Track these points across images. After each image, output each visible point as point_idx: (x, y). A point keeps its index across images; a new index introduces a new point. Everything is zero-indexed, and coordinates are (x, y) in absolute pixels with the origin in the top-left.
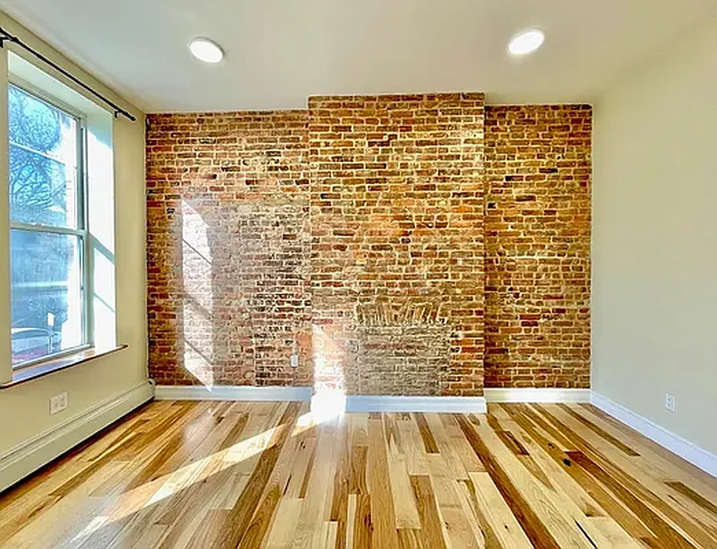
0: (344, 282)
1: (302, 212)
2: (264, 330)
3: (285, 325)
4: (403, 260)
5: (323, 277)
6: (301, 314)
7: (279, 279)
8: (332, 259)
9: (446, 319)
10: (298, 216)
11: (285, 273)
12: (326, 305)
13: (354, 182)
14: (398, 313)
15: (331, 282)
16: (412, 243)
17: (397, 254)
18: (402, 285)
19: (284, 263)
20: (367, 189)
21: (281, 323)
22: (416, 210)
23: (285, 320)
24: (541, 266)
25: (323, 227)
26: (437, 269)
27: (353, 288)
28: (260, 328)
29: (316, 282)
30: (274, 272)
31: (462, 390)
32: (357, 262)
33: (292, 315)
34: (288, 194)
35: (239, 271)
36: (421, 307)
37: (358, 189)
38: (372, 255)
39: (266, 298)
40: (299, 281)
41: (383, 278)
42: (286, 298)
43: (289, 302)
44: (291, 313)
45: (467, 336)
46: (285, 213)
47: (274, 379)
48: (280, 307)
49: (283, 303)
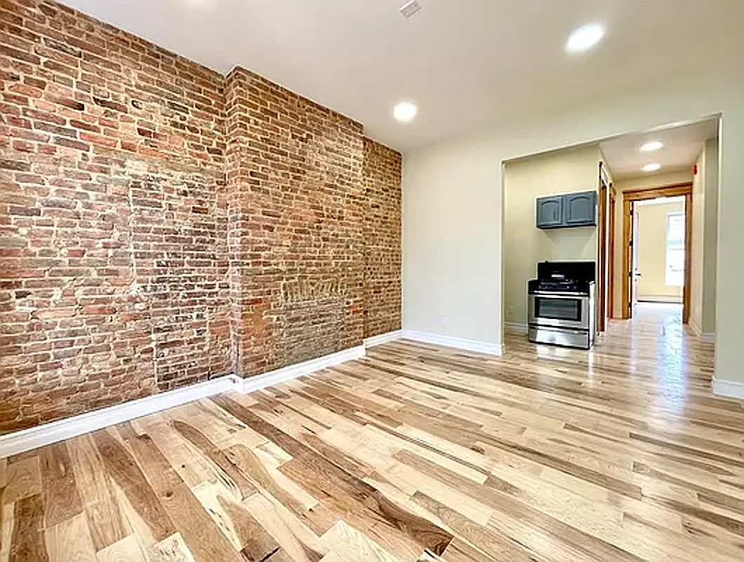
0: (272, 261)
1: (215, 184)
2: (169, 321)
3: (197, 313)
4: (317, 243)
5: (253, 256)
6: (216, 298)
7: (188, 258)
8: (261, 239)
9: (344, 291)
10: (211, 189)
11: (195, 253)
12: (256, 284)
13: (280, 167)
14: (313, 288)
15: (260, 262)
16: (324, 230)
17: (314, 237)
18: (318, 265)
19: (194, 240)
20: (291, 177)
21: (191, 311)
22: (325, 204)
23: (195, 307)
24: (382, 253)
25: (252, 205)
26: (338, 252)
27: (280, 267)
28: (163, 319)
29: (246, 261)
30: (182, 251)
31: (352, 343)
32: (284, 243)
33: (204, 300)
34: (199, 160)
35: (129, 247)
36: (329, 282)
37: (283, 175)
38: (295, 237)
39: (170, 282)
40: (213, 261)
41: (304, 258)
42: (196, 281)
43: (201, 286)
44: (203, 298)
45: (355, 302)
46: (194, 182)
47: (183, 378)
48: (189, 291)
49: (193, 287)
